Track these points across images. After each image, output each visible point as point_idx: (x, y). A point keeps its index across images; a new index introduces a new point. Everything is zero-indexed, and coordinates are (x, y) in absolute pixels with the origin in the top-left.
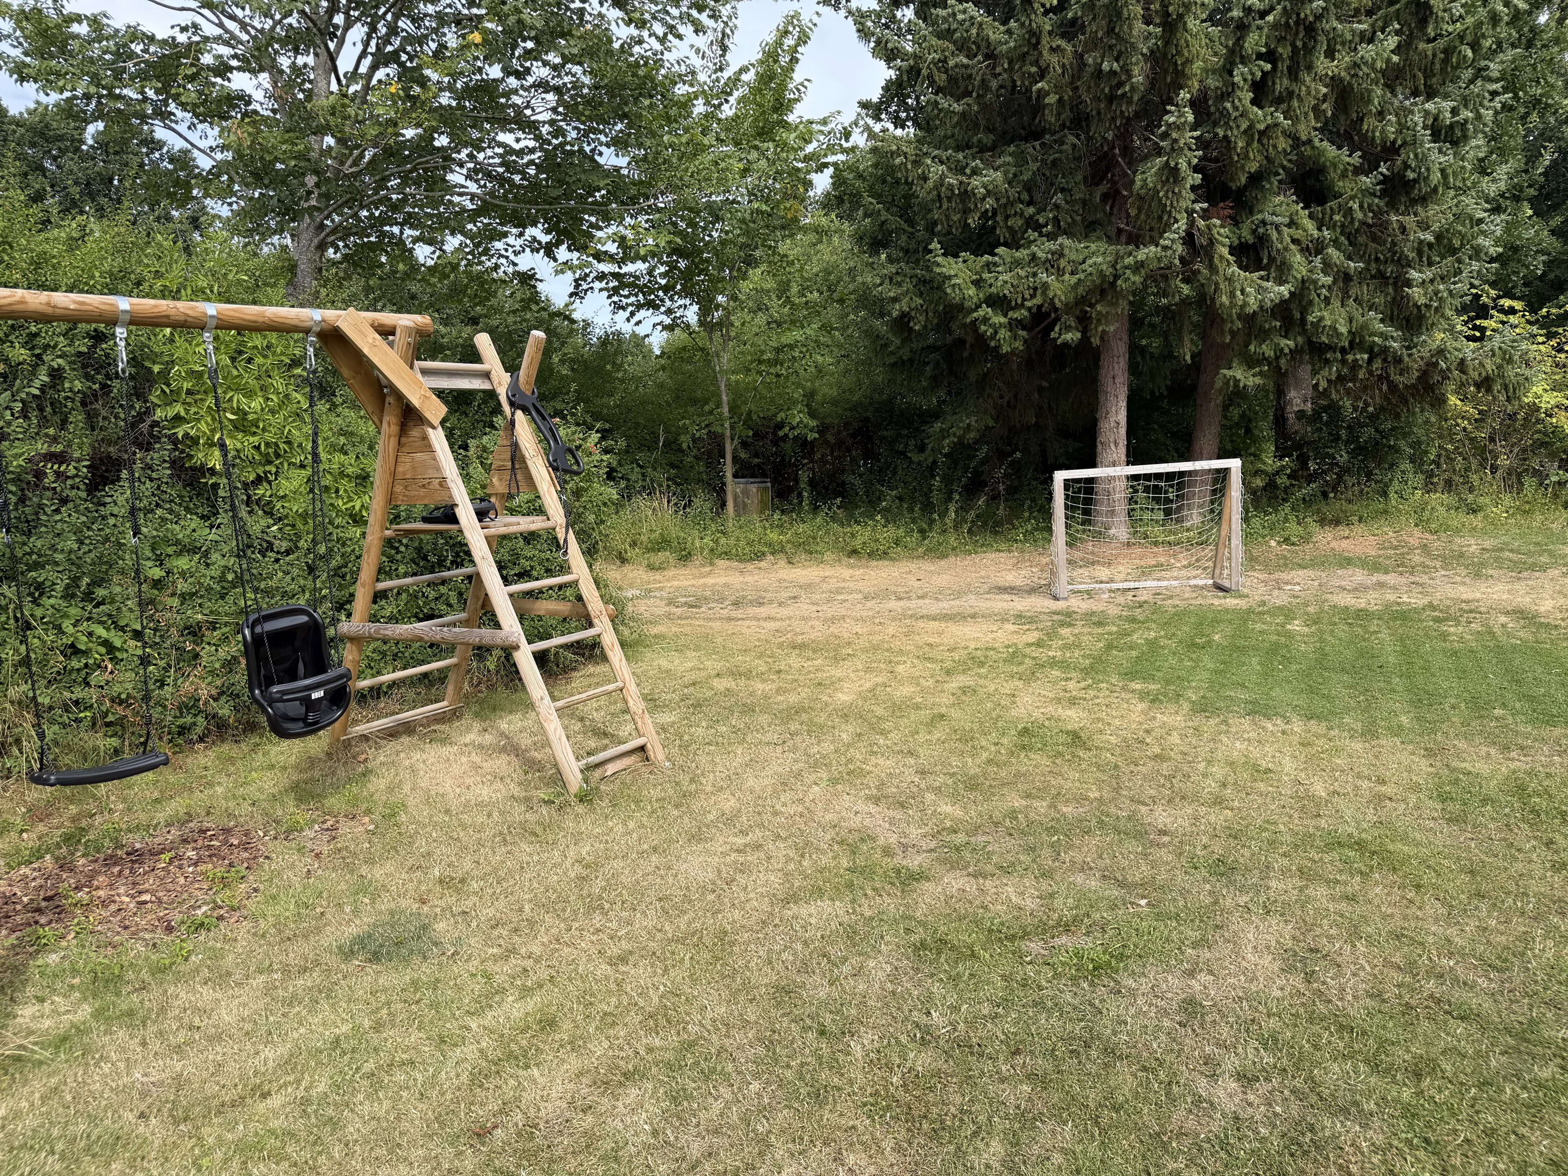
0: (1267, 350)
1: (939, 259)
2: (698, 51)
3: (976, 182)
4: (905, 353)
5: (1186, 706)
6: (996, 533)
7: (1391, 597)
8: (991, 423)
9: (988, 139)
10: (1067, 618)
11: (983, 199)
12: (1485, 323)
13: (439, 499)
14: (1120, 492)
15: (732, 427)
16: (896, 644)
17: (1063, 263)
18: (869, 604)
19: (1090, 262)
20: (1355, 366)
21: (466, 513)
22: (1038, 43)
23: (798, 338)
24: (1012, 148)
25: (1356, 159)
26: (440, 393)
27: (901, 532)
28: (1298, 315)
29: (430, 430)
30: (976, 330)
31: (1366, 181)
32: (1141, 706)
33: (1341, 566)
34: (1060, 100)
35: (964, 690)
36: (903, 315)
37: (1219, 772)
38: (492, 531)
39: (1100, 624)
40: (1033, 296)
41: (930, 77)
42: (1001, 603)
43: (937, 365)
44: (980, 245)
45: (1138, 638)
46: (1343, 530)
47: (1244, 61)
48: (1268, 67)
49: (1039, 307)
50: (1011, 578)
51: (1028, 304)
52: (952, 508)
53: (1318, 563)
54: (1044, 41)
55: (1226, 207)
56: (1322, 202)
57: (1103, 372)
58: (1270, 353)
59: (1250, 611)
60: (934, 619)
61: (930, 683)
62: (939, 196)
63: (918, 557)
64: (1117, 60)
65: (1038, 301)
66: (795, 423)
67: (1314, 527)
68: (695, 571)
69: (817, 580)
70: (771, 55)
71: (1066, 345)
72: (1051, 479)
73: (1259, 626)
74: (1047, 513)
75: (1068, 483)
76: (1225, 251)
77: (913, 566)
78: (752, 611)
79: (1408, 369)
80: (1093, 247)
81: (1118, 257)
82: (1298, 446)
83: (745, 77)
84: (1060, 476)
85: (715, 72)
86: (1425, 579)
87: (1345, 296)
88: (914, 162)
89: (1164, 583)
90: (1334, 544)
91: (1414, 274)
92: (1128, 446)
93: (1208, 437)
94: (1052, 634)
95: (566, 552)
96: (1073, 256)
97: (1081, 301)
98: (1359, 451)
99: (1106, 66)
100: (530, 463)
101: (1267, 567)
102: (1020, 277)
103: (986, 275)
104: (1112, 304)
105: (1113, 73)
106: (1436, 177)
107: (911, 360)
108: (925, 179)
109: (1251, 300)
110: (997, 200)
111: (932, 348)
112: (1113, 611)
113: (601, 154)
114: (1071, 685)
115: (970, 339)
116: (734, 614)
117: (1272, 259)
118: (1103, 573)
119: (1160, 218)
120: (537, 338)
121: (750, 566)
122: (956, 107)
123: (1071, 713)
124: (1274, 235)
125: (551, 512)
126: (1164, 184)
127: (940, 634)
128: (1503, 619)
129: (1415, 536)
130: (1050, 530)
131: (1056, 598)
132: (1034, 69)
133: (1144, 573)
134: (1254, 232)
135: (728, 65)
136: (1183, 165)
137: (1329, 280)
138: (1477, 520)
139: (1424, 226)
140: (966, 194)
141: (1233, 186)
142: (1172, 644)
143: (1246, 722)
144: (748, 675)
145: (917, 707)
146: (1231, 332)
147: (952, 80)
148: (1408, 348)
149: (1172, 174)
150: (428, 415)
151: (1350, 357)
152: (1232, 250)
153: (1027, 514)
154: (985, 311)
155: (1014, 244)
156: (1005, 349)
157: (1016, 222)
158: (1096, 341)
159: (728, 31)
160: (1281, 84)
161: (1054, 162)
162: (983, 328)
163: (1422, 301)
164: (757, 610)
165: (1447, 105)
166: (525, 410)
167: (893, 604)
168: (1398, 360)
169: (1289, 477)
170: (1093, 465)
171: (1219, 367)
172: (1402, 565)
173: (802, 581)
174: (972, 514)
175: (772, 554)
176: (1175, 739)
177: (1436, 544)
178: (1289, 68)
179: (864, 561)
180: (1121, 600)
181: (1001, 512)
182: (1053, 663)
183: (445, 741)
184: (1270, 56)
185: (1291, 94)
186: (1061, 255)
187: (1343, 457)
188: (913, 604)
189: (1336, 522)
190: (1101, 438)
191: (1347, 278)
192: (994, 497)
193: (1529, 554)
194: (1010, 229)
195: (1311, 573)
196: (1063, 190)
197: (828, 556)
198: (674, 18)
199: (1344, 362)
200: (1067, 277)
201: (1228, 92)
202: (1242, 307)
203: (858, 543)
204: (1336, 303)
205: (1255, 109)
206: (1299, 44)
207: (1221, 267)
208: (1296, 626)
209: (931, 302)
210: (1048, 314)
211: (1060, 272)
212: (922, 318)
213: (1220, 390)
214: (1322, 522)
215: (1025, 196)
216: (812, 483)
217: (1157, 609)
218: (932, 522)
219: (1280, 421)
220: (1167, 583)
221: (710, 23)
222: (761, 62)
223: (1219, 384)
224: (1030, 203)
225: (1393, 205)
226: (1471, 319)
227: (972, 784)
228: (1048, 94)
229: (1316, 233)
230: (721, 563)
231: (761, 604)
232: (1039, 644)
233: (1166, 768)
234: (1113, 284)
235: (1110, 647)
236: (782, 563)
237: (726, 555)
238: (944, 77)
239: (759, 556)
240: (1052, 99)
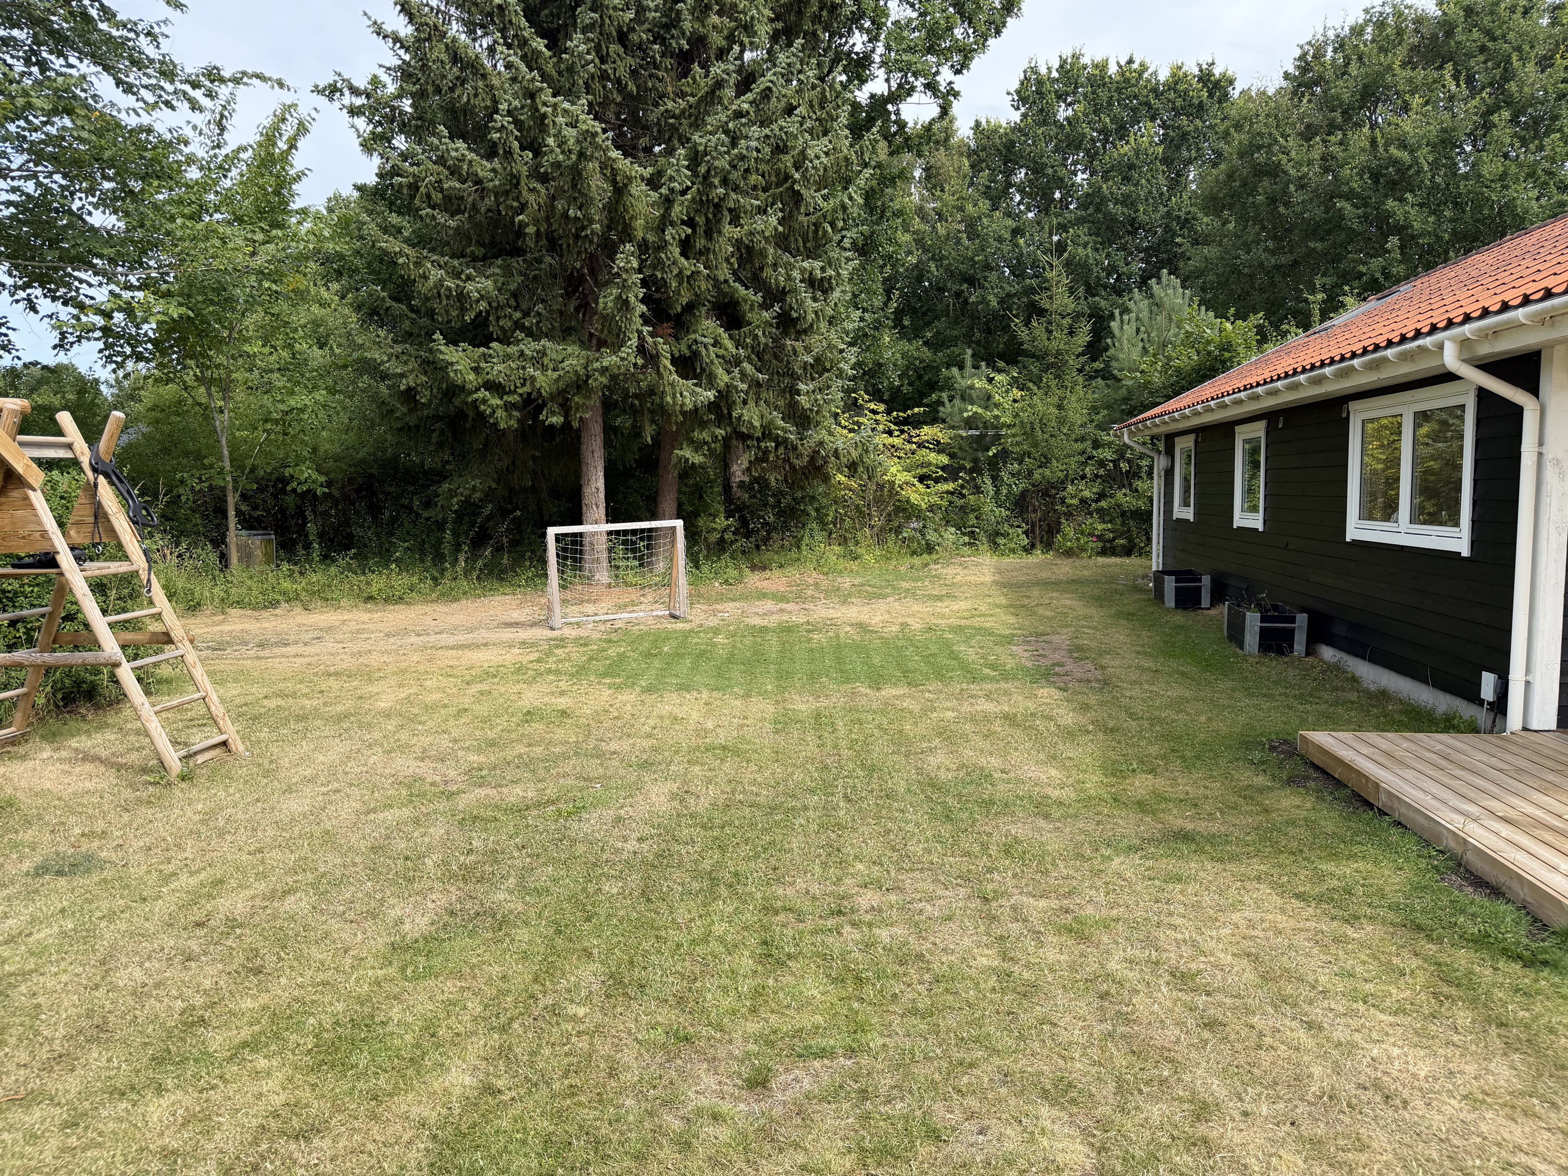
0: (705, 435)
1: (442, 348)
2: (195, 128)
3: (470, 287)
4: (412, 421)
5: (638, 689)
6: (502, 579)
7: (786, 617)
8: (494, 486)
9: (480, 252)
10: (561, 642)
11: (478, 301)
12: (861, 420)
13: (39, 548)
14: (602, 545)
15: (235, 481)
16: (421, 668)
17: (546, 361)
18: (392, 640)
19: (567, 363)
20: (766, 452)
21: (66, 559)
22: (518, 183)
23: (307, 402)
24: (500, 262)
25: (759, 298)
26: (39, 462)
27: (415, 579)
28: (726, 412)
29: (31, 493)
30: (477, 408)
31: (766, 315)
32: (609, 692)
33: (759, 599)
34: (538, 231)
35: (482, 693)
36: (409, 389)
37: (652, 722)
38: (89, 573)
39: (585, 645)
40: (523, 385)
41: (429, 196)
42: (507, 635)
43: (442, 433)
44: (475, 336)
45: (612, 652)
46: (767, 574)
47: (672, 224)
48: (689, 231)
49: (529, 394)
50: (516, 615)
51: (520, 391)
52: (462, 558)
53: (744, 597)
54: (523, 183)
55: (667, 328)
56: (739, 327)
57: (584, 447)
58: (709, 439)
59: (691, 631)
60: (452, 648)
61: (454, 690)
62: (439, 294)
63: (432, 601)
64: (580, 209)
65: (527, 389)
66: (302, 478)
67: (747, 571)
68: (206, 620)
69: (337, 623)
70: (270, 138)
71: (552, 426)
72: (544, 535)
73: (696, 640)
74: (543, 562)
75: (558, 538)
76: (668, 363)
77: (428, 608)
78: (278, 651)
79: (801, 455)
80: (570, 349)
81: (589, 362)
82: (739, 509)
83: (243, 156)
84: (552, 532)
85: (213, 148)
86: (811, 606)
87: (758, 400)
88: (416, 263)
89: (634, 615)
90: (758, 584)
91: (802, 386)
92: (607, 508)
93: (668, 502)
94: (549, 653)
95: (149, 591)
96: (554, 356)
97: (562, 392)
98: (781, 513)
99: (571, 213)
100: (113, 519)
101: (709, 601)
102: (512, 369)
103: (483, 365)
104: (585, 397)
105: (577, 219)
106: (811, 316)
107: (417, 427)
108: (425, 277)
109: (688, 401)
110: (490, 304)
111: (437, 418)
112: (596, 636)
113: (90, 214)
114: (561, 684)
115: (471, 414)
116: (261, 654)
117: (703, 370)
118: (589, 608)
119: (618, 336)
120: (118, 418)
121: (265, 614)
122: (451, 223)
123: (562, 700)
124: (704, 352)
125: (133, 558)
126: (619, 310)
127: (458, 659)
128: (848, 629)
129: (813, 576)
130: (546, 576)
131: (552, 629)
132: (515, 204)
133: (621, 607)
134: (689, 347)
135: (226, 143)
136: (632, 299)
137: (744, 387)
138: (854, 565)
139: (808, 349)
140: (462, 297)
141: (672, 312)
142: (635, 655)
143: (674, 696)
144: (294, 695)
145: (445, 706)
146: (676, 423)
147: (447, 199)
148: (801, 439)
149: (624, 305)
150: (31, 481)
151: (763, 445)
152: (674, 361)
153: (527, 563)
154: (483, 394)
155: (505, 340)
156: (502, 425)
157: (507, 324)
158: (575, 424)
159: (226, 113)
160: (700, 243)
161: (535, 277)
162: (482, 407)
163: (807, 406)
164: (284, 650)
165: (817, 264)
166: (107, 476)
167: (413, 639)
168: (795, 448)
169: (734, 533)
170: (580, 522)
171: (673, 448)
172: (800, 598)
173: (322, 625)
174: (480, 563)
175: (287, 601)
176: (628, 707)
177: (825, 583)
178: (705, 232)
179: (380, 606)
180: (602, 627)
181: (505, 561)
182: (549, 671)
183: (24, 758)
184: (690, 223)
185: (708, 250)
186: (545, 354)
187: (771, 518)
188: (432, 638)
189: (764, 568)
190: (585, 501)
191: (758, 384)
192: (499, 549)
193: (881, 587)
194: (502, 328)
195: (738, 604)
196: (543, 301)
197: (344, 602)
198: (168, 93)
199: (759, 447)
200: (550, 372)
201: (662, 246)
202: (682, 406)
203: (374, 589)
204: (751, 404)
205: (683, 260)
206: (710, 216)
207: (665, 374)
208: (720, 639)
209: (435, 380)
210: (536, 400)
211: (544, 368)
212: (427, 393)
213: (675, 466)
214: (753, 568)
215: (512, 302)
216: (321, 535)
217: (627, 632)
218: (442, 571)
219: (727, 488)
220: (639, 614)
221: (205, 102)
222: (260, 145)
223: (674, 460)
224: (516, 309)
225: (786, 334)
226: (851, 417)
227: (492, 744)
228: (527, 225)
229: (734, 351)
230: (234, 612)
231: (286, 645)
232: (539, 661)
233: (619, 723)
234: (586, 382)
235: (591, 659)
236: (298, 610)
237: (239, 603)
238: (440, 195)
239: (275, 604)
240: (531, 230)
